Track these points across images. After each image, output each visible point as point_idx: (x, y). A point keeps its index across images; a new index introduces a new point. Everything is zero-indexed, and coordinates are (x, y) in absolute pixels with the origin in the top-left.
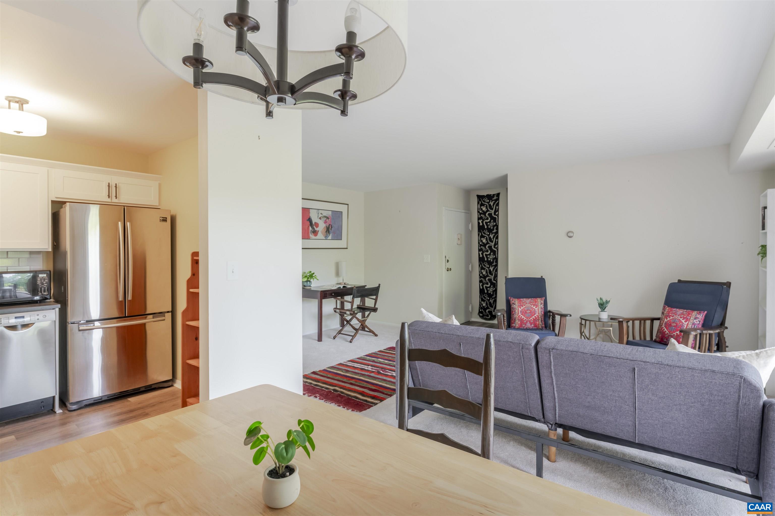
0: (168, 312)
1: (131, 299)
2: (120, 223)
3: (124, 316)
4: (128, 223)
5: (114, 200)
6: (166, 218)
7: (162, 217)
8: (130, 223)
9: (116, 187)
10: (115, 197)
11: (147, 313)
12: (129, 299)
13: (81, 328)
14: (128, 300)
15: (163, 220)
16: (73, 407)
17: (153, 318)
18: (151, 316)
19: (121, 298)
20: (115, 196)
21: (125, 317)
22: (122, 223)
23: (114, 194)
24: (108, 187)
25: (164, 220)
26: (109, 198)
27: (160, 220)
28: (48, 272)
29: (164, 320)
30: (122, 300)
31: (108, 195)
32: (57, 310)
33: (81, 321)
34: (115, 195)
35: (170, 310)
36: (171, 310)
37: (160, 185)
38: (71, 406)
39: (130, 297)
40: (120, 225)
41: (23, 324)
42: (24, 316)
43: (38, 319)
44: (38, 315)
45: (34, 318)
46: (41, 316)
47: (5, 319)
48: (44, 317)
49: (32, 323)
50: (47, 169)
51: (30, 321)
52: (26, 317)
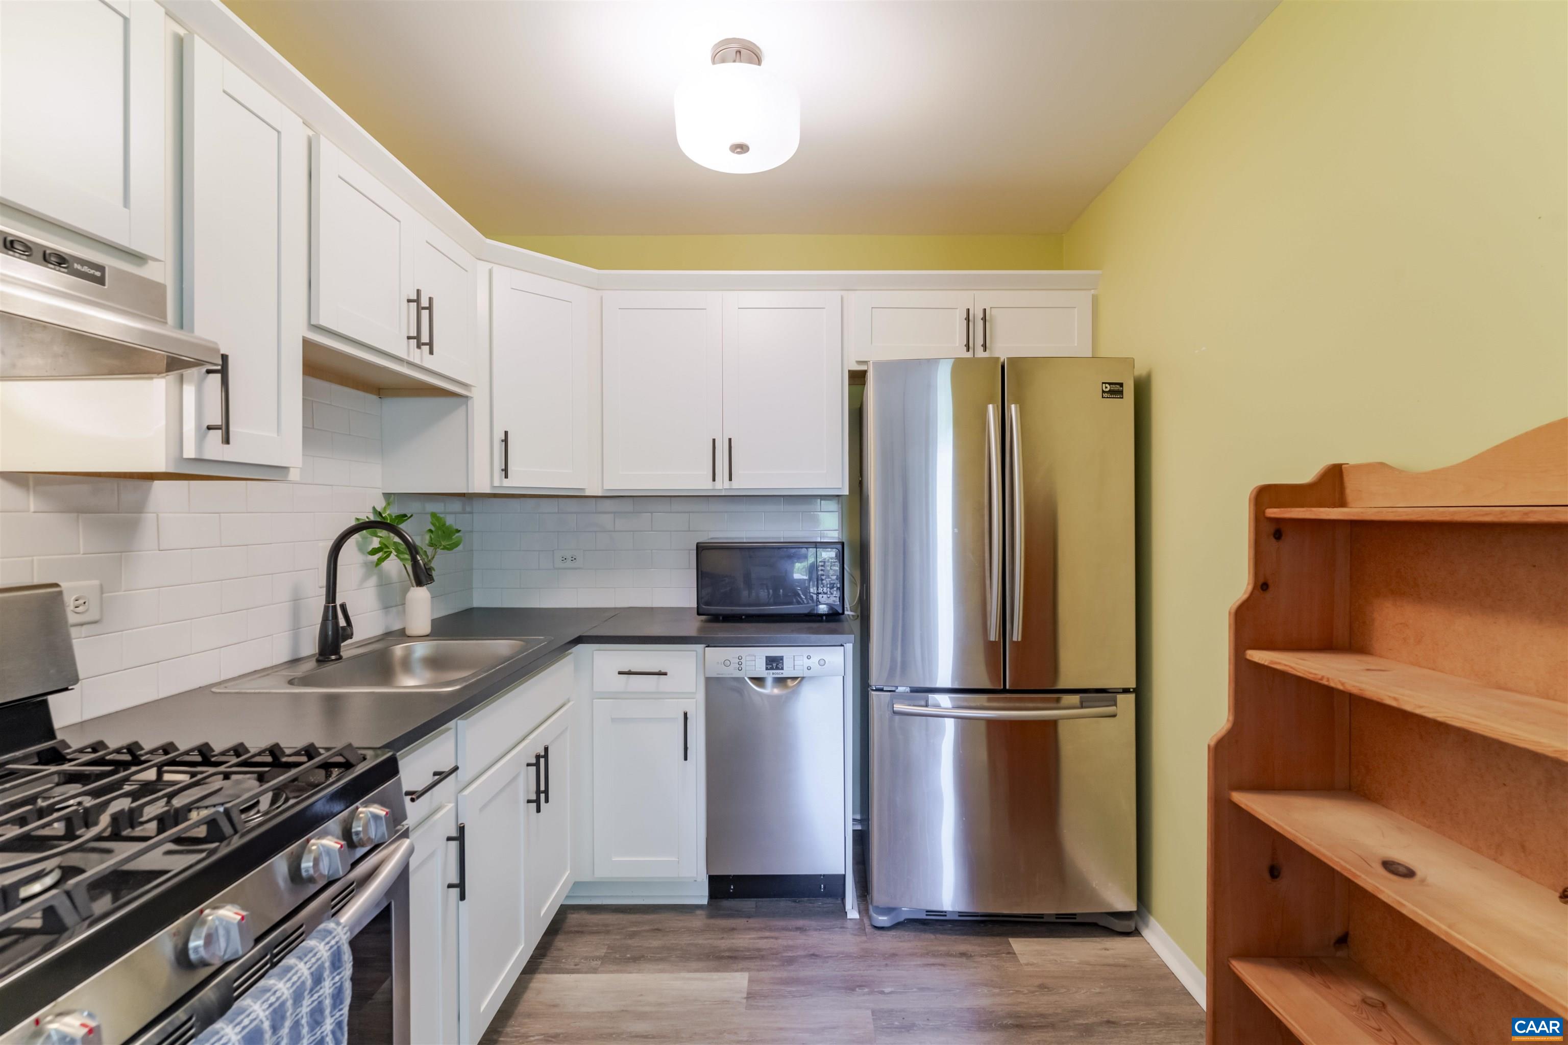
0: (1126, 691)
1: (1020, 640)
2: (991, 407)
3: (1002, 687)
4: (1013, 406)
5: (980, 354)
6: (1121, 385)
7: (1110, 384)
8: (1018, 405)
9: (984, 319)
10: (982, 348)
11: (1061, 686)
12: (1015, 639)
13: (898, 707)
14: (1012, 642)
15: (1111, 392)
16: (880, 918)
17: (1082, 707)
18: (1075, 699)
19: (993, 636)
20: (982, 346)
21: (1004, 691)
22: (998, 406)
23: (980, 341)
24: (965, 322)
25: (1115, 391)
26: (968, 350)
27: (1103, 392)
28: (840, 546)
29: (1114, 716)
30: (997, 640)
31: (965, 343)
32: (849, 647)
33: (899, 688)
34: (982, 343)
35: (1132, 684)
36: (1134, 686)
37: (1095, 300)
38: (875, 915)
39: (1017, 635)
40: (992, 412)
41: (779, 676)
42: (783, 656)
43: (809, 668)
44: (809, 657)
45: (801, 663)
46: (815, 660)
47: (748, 658)
48: (822, 663)
49: (797, 678)
50: (839, 293)
51: (794, 669)
52: (787, 658)
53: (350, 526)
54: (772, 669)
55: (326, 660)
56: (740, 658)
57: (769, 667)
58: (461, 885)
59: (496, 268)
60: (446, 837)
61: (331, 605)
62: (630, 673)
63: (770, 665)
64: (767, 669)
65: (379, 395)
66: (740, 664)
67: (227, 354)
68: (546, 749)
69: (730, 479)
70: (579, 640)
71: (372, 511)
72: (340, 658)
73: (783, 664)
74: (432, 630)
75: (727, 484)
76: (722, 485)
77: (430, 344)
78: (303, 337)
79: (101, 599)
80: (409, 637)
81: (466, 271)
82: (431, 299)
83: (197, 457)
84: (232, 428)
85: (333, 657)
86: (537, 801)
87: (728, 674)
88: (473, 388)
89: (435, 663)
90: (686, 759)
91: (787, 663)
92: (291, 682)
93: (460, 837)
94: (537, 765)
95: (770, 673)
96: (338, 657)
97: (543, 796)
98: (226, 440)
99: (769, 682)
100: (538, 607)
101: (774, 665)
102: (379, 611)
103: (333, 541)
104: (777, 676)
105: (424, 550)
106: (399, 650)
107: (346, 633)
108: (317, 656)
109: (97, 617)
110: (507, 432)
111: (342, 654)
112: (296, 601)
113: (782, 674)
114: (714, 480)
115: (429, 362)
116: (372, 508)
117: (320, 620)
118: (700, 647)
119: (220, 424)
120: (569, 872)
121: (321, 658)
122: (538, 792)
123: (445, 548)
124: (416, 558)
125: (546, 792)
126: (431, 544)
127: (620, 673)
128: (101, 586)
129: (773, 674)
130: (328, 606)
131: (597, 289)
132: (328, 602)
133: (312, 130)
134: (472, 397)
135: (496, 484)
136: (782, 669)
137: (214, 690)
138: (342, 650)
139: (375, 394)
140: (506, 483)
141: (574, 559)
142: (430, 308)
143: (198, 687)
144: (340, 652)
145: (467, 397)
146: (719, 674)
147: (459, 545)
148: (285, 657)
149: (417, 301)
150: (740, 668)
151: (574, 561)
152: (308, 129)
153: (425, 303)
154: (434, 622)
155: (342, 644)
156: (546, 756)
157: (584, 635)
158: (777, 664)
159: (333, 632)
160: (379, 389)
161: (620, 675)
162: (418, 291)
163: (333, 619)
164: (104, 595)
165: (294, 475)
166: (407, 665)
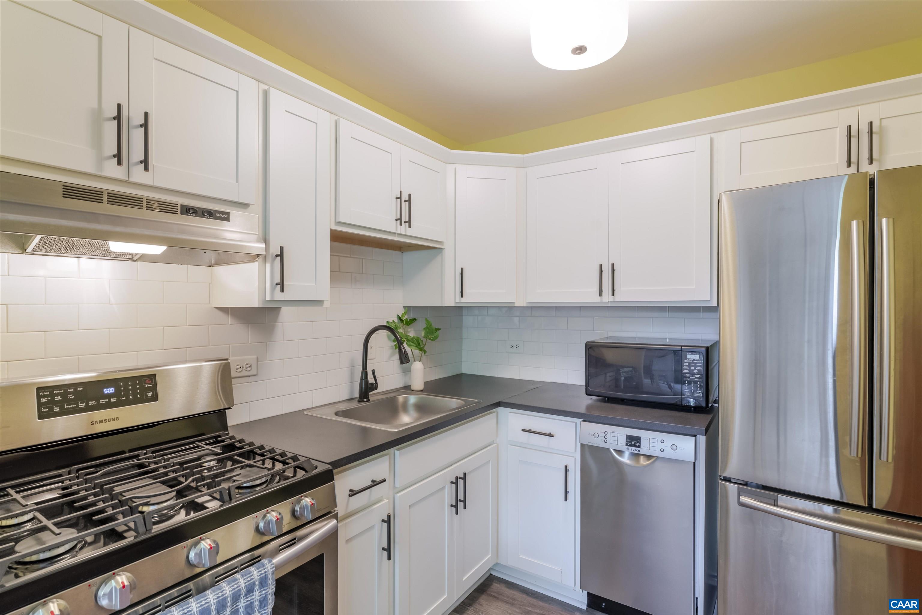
1: (889, 461)
2: (854, 223)
3: (866, 505)
4: (884, 220)
5: (865, 169)
8: (891, 221)
9: (871, 132)
10: (868, 162)
12: (883, 459)
13: (743, 500)
14: (880, 462)
19: (855, 451)
20: (868, 160)
21: (870, 509)
22: (865, 223)
23: (865, 153)
24: (847, 138)
26: (849, 165)
28: (703, 351)
30: (861, 457)
31: (846, 159)
32: (701, 439)
34: (868, 157)
39: (885, 454)
40: (856, 229)
41: (636, 452)
42: (640, 437)
43: (662, 450)
44: (662, 441)
45: (655, 445)
46: (667, 446)
47: (612, 434)
48: (674, 448)
49: (653, 457)
50: (708, 137)
51: (649, 449)
52: (643, 439)
53: (376, 326)
54: (631, 445)
55: (362, 401)
56: (606, 433)
57: (629, 443)
58: (388, 550)
59: (459, 167)
60: (381, 520)
61: (364, 371)
62: (530, 431)
63: (630, 442)
64: (627, 445)
65: (401, 251)
66: (606, 438)
67: (282, 246)
68: (465, 474)
69: (613, 295)
70: (498, 404)
71: (396, 317)
72: (369, 400)
73: (640, 443)
74: (424, 388)
75: (611, 299)
76: (607, 298)
77: (409, 222)
78: (331, 230)
79: (257, 364)
80: (412, 391)
81: (438, 172)
82: (409, 195)
83: (271, 299)
84: (285, 283)
85: (365, 400)
86: (456, 507)
87: (597, 444)
88: (444, 243)
89: (421, 408)
90: (566, 500)
91: (644, 443)
92: (337, 414)
93: (388, 521)
94: (456, 483)
95: (629, 449)
96: (367, 400)
97: (461, 505)
98: (282, 291)
99: (627, 454)
100: (497, 376)
101: (633, 443)
102: (401, 374)
103: (366, 335)
104: (633, 451)
105: (421, 340)
106: (401, 398)
107: (374, 386)
108: (358, 398)
109: (255, 373)
110: (463, 268)
111: (370, 398)
112: (352, 367)
113: (639, 451)
114: (601, 295)
115: (410, 232)
116: (396, 316)
117: (359, 379)
118: (578, 421)
119: (280, 282)
120: (490, 556)
121: (360, 400)
122: (457, 500)
123: (430, 339)
124: (401, 347)
125: (464, 501)
126: (425, 337)
127: (523, 430)
128: (258, 358)
129: (632, 450)
130: (363, 372)
131: (524, 168)
132: (363, 370)
133: (337, 116)
134: (444, 248)
135: (457, 301)
136: (639, 447)
137: (305, 413)
138: (369, 396)
139: (399, 251)
140: (463, 300)
141: (518, 347)
142: (409, 201)
143: (301, 409)
144: (369, 397)
145: (442, 248)
146: (590, 443)
147: (438, 338)
148: (346, 397)
149: (400, 198)
150: (606, 441)
151: (518, 348)
152: (335, 116)
153: (405, 197)
154: (426, 383)
155: (370, 393)
156: (464, 478)
157: (502, 401)
158: (635, 443)
159: (365, 387)
160: (401, 247)
161: (523, 432)
162: (401, 192)
163: (365, 379)
164: (259, 363)
165: (327, 304)
166: (405, 407)
